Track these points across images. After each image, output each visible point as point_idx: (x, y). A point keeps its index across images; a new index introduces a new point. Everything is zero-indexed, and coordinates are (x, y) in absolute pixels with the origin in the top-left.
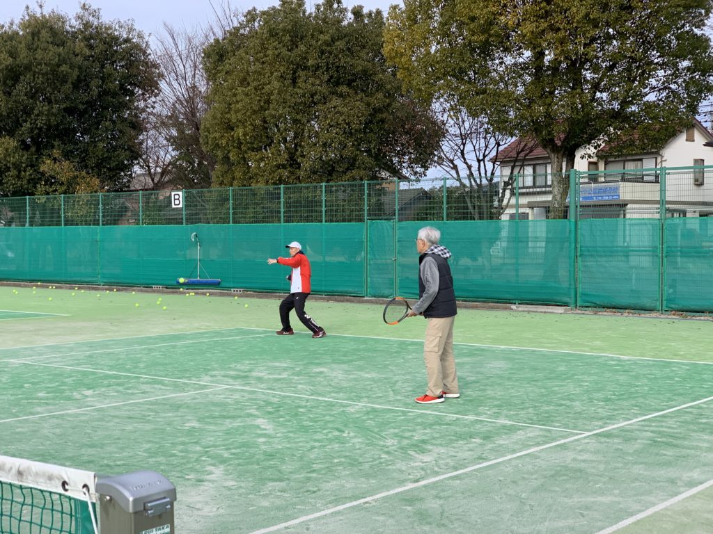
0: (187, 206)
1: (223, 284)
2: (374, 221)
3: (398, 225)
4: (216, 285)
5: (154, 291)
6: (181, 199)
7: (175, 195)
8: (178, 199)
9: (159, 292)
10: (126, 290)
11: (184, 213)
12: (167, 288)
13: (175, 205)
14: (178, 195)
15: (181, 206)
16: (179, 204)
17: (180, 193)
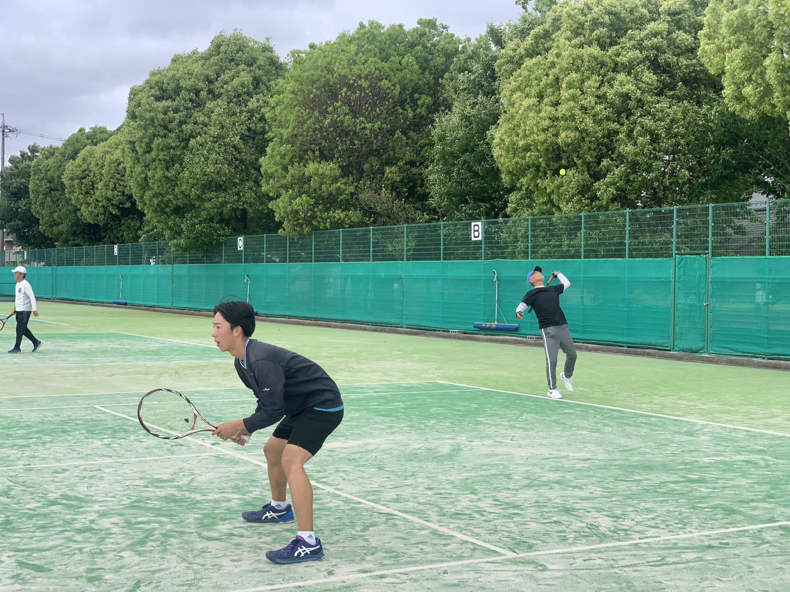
0: (485, 238)
1: (523, 331)
2: (683, 257)
3: (711, 261)
4: (514, 330)
5: (450, 337)
6: (480, 231)
7: (475, 225)
8: (478, 231)
9: (455, 337)
10: (424, 335)
11: (483, 246)
12: (464, 333)
13: (475, 237)
14: (478, 225)
15: (480, 238)
16: (478, 237)
17: (480, 224)
